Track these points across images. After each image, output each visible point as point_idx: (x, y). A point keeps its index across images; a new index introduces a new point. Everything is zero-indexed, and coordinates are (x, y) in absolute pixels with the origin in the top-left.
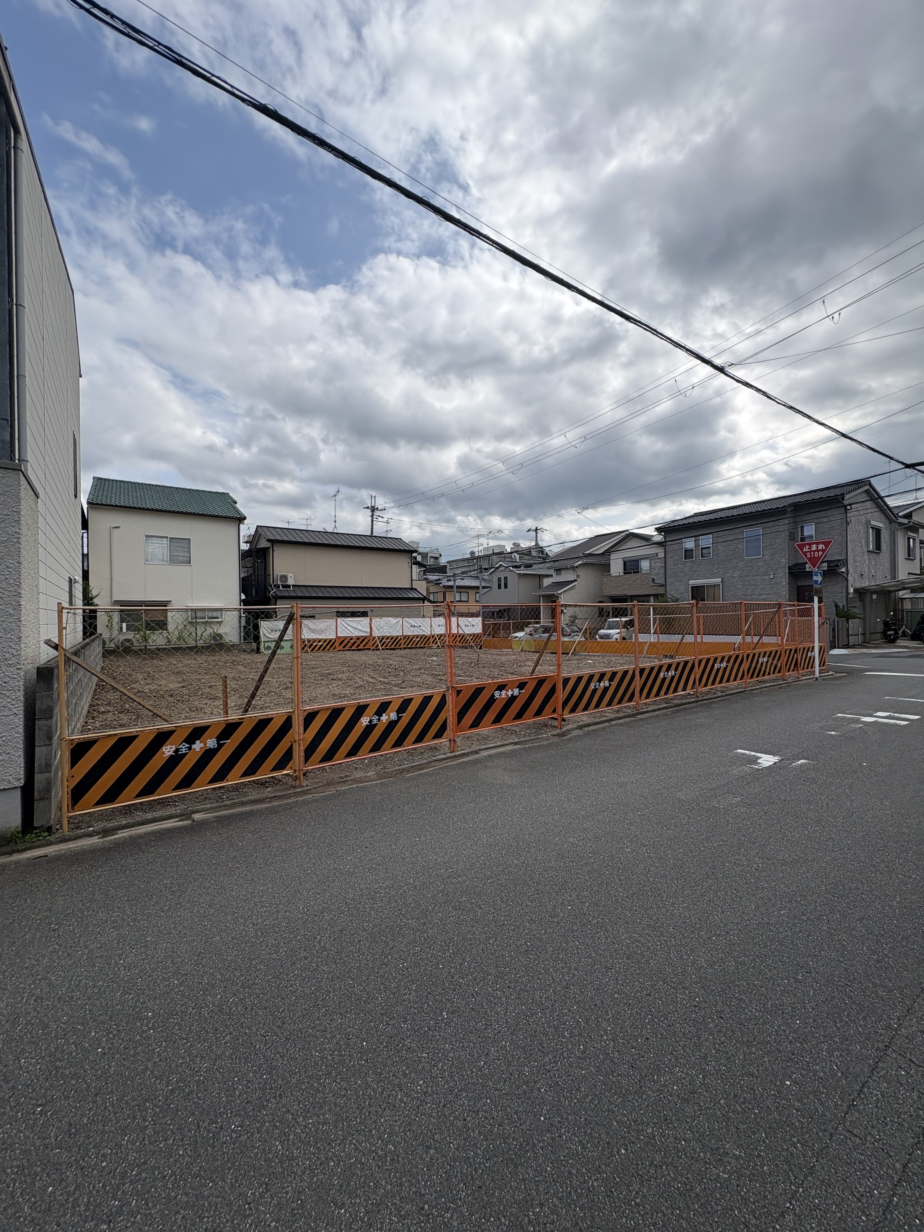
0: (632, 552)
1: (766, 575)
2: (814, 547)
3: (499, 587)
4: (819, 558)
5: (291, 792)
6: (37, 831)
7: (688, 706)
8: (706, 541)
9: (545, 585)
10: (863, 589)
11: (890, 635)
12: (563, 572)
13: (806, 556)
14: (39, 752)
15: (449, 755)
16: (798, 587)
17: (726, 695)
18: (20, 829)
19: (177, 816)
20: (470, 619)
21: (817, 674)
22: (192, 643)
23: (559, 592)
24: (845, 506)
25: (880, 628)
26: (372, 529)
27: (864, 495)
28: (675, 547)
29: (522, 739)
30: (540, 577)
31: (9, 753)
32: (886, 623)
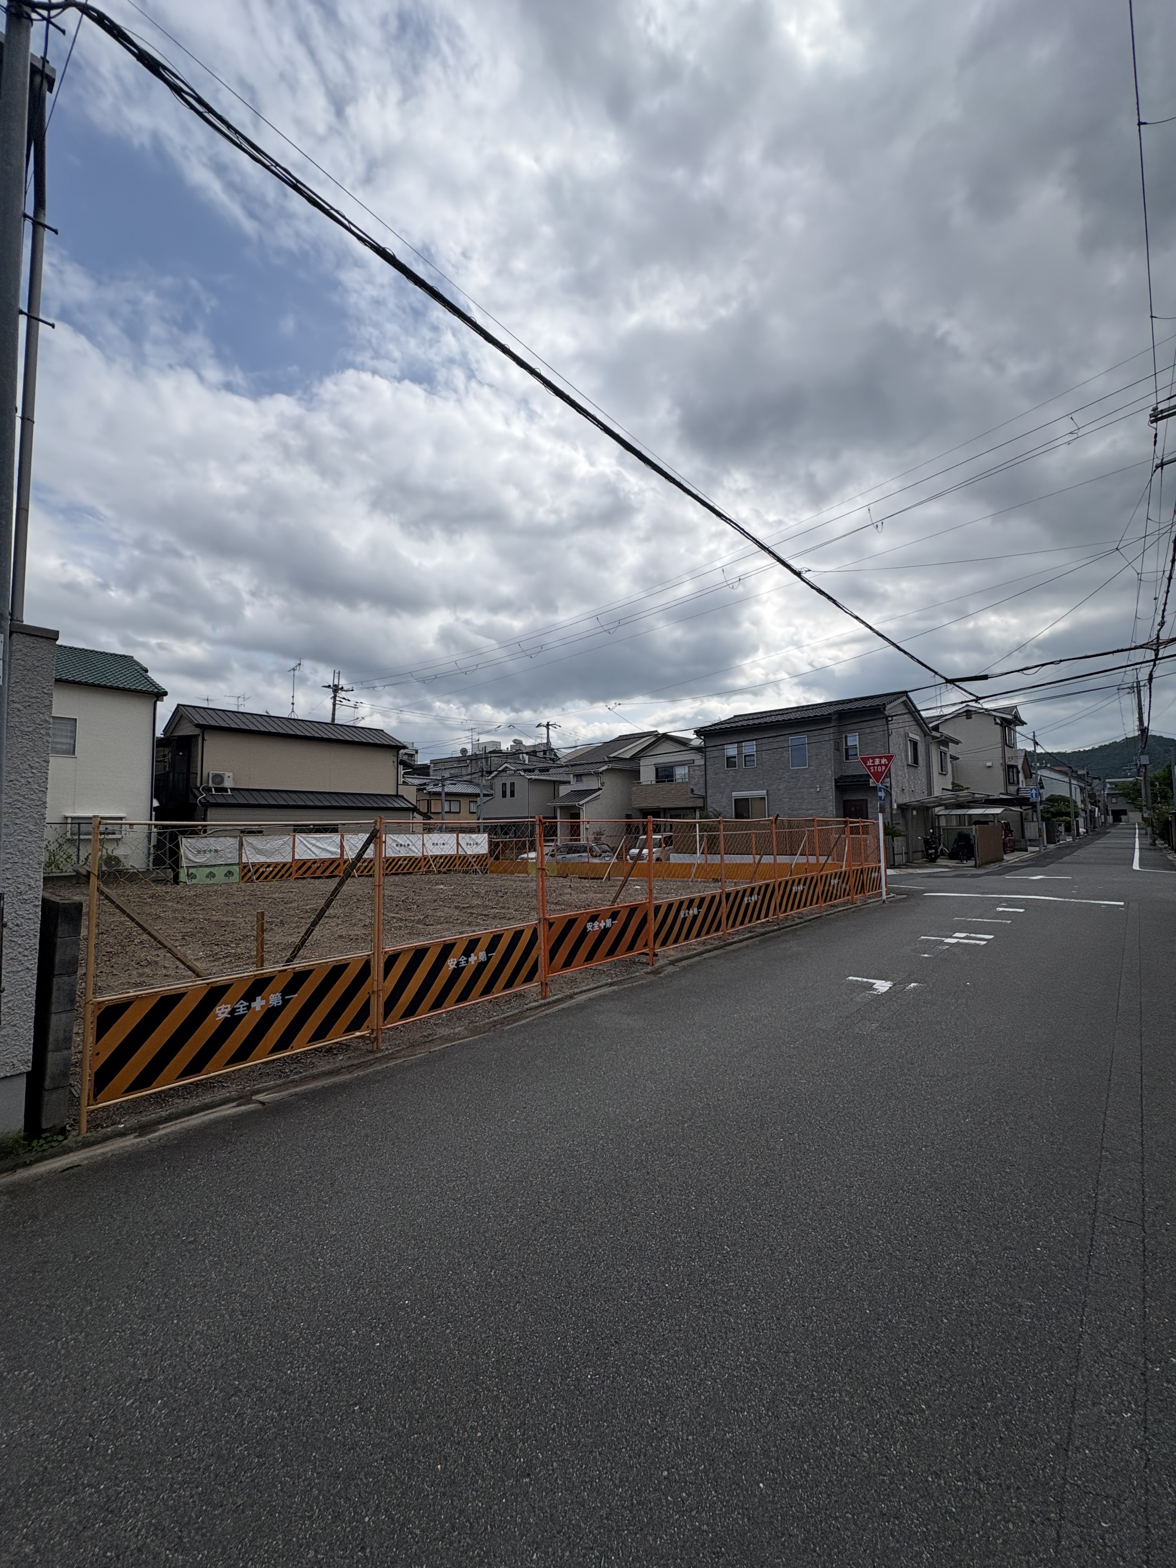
0: (665, 756)
1: (812, 788)
2: (877, 762)
3: (504, 795)
4: (882, 773)
5: (370, 1058)
6: (48, 1134)
7: (772, 934)
8: (750, 748)
9: (561, 795)
10: (905, 804)
11: (931, 854)
12: (584, 779)
13: (870, 770)
14: (56, 1021)
15: (542, 1001)
16: (845, 802)
17: (805, 922)
18: (22, 1134)
19: (234, 1100)
20: (474, 836)
21: (884, 897)
22: (68, 870)
23: (581, 803)
24: (887, 717)
25: (921, 846)
26: (334, 714)
27: (902, 707)
28: (716, 754)
29: (615, 980)
30: (556, 784)
31: (15, 1025)
32: (926, 842)
